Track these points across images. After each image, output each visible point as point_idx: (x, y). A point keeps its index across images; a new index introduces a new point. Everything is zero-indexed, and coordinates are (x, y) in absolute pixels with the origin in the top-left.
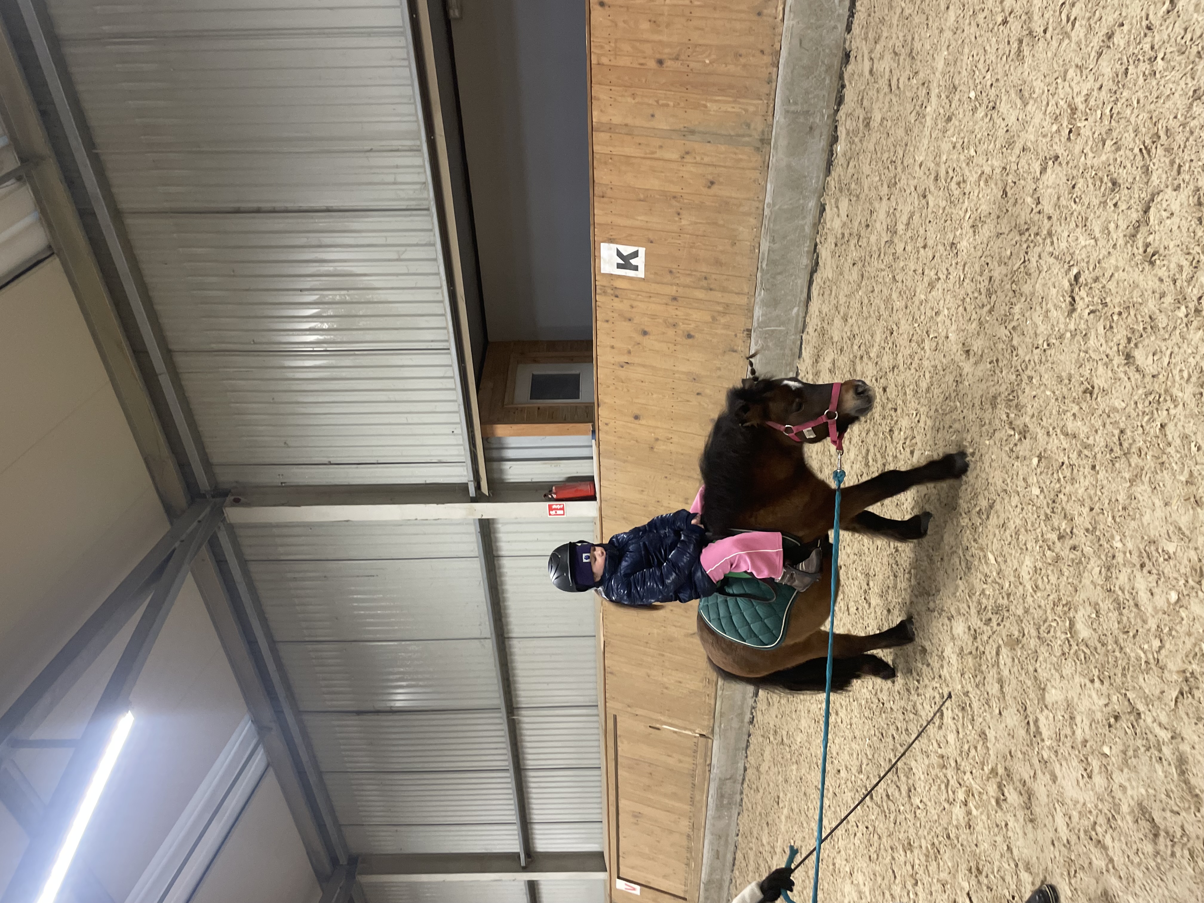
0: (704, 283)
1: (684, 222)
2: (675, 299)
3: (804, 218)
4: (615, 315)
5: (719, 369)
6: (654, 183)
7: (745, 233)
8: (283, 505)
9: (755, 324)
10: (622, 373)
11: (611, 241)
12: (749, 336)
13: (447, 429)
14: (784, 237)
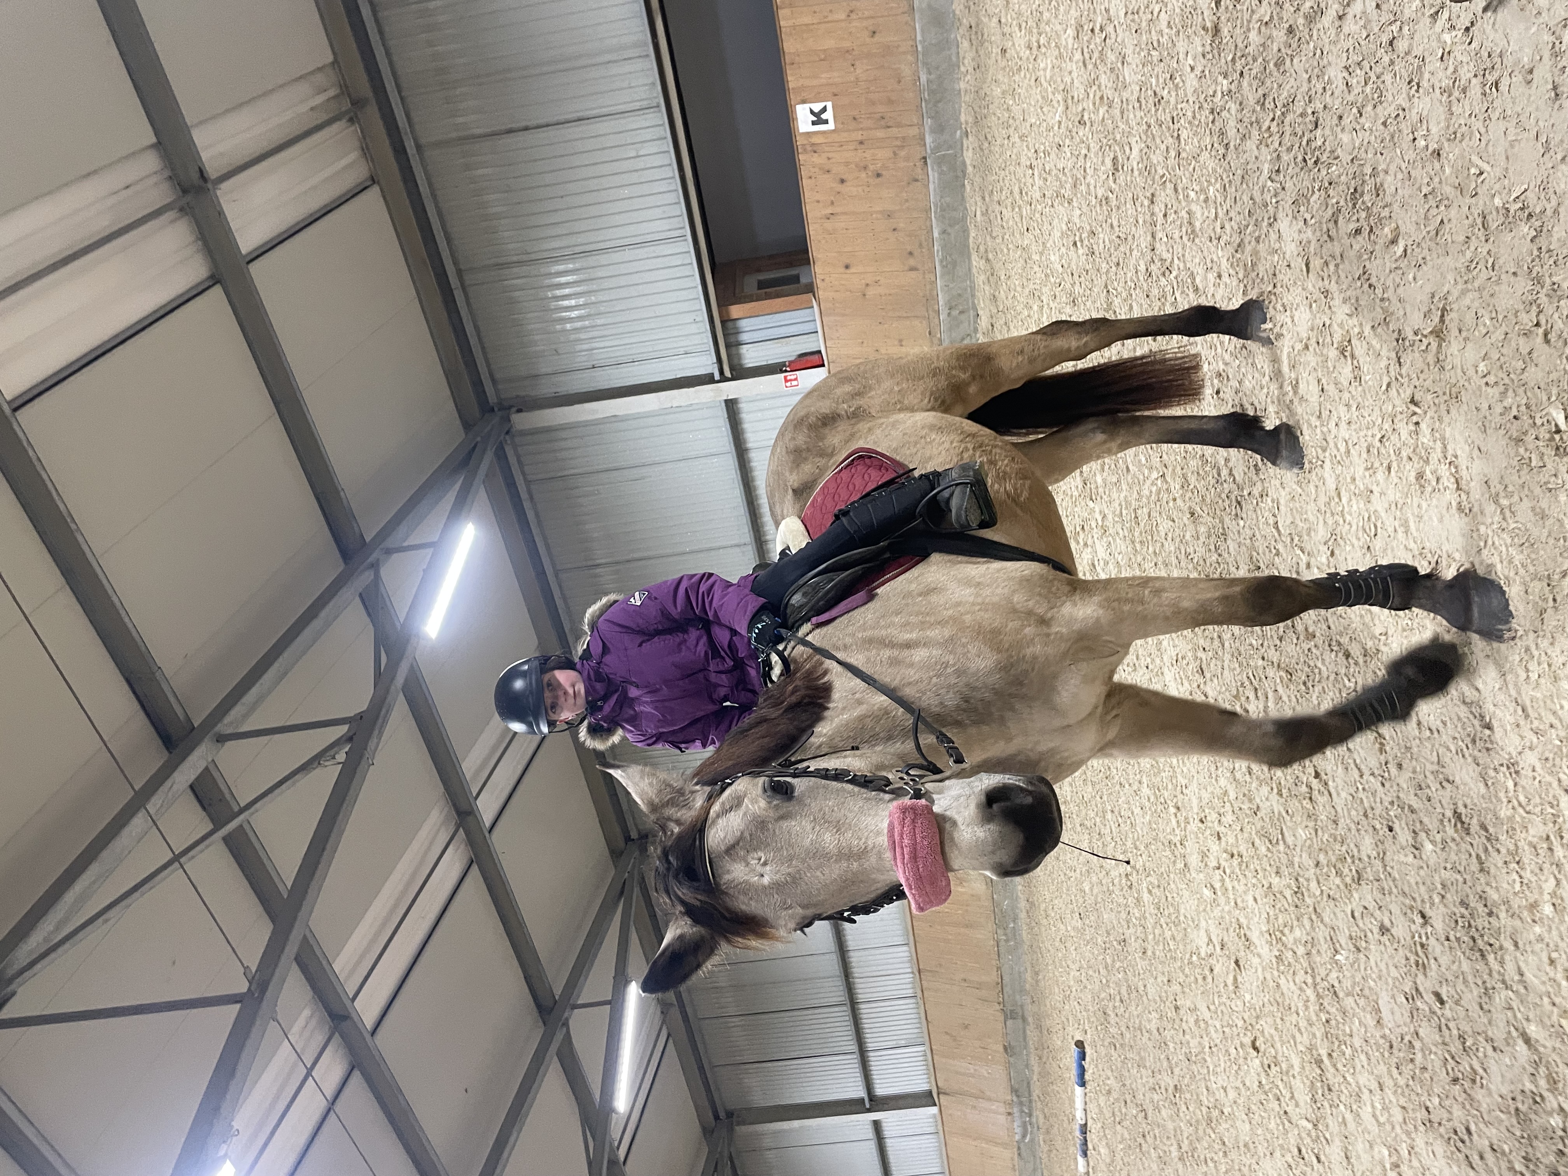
0: (883, 123)
1: (858, 71)
2: (861, 143)
3: (949, 49)
4: (817, 170)
5: (907, 201)
6: (830, 43)
7: (907, 71)
9: (929, 151)
10: (828, 225)
11: (804, 102)
12: (926, 163)
13: (689, 318)
14: (937, 68)
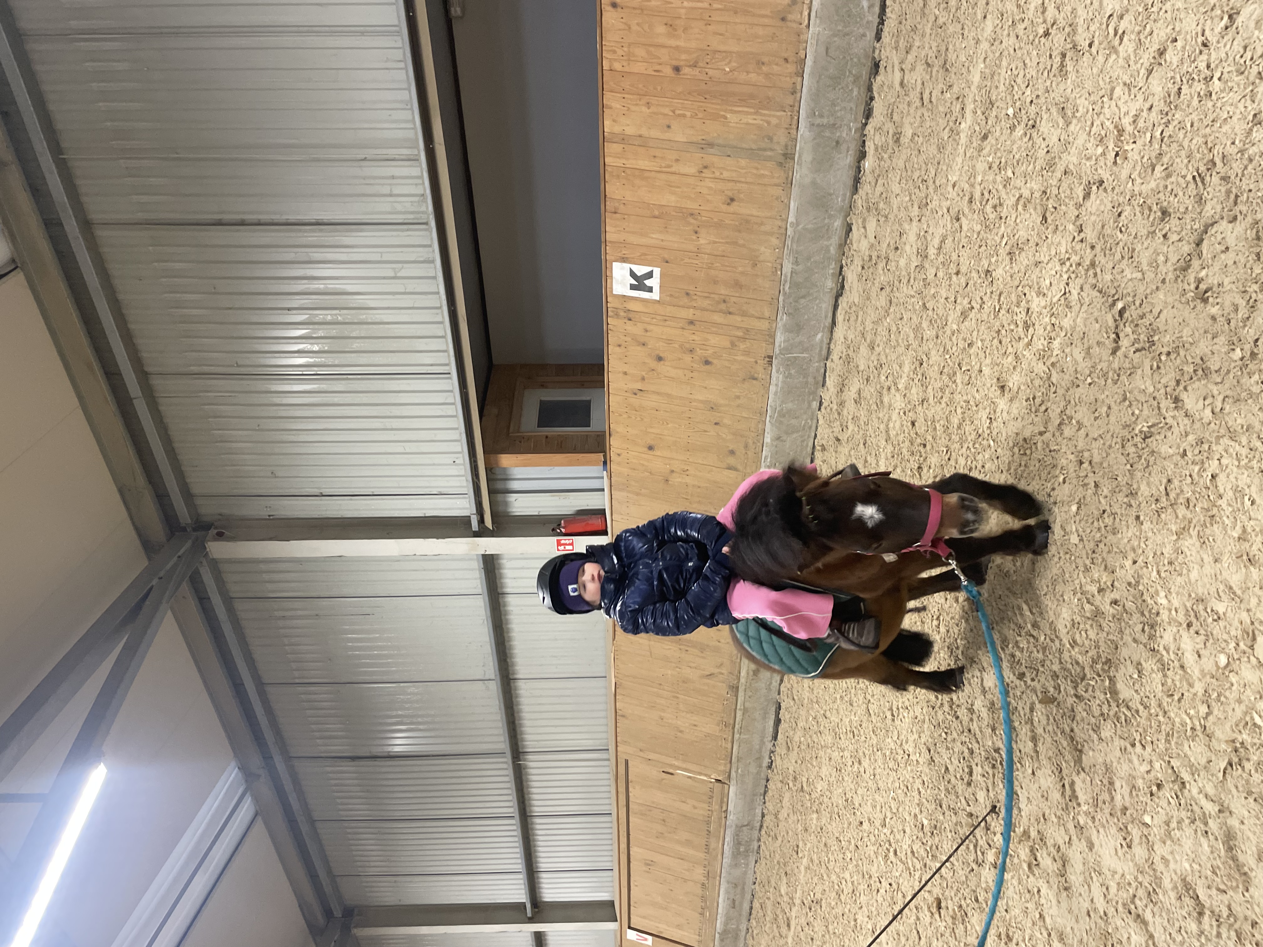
0: (723, 306)
1: (702, 241)
2: (691, 323)
3: (829, 238)
4: (628, 339)
5: (738, 397)
6: (669, 199)
7: (766, 253)
8: (271, 539)
9: (777, 351)
10: (635, 401)
11: (624, 260)
12: (770, 363)
13: (448, 459)
14: (809, 259)
